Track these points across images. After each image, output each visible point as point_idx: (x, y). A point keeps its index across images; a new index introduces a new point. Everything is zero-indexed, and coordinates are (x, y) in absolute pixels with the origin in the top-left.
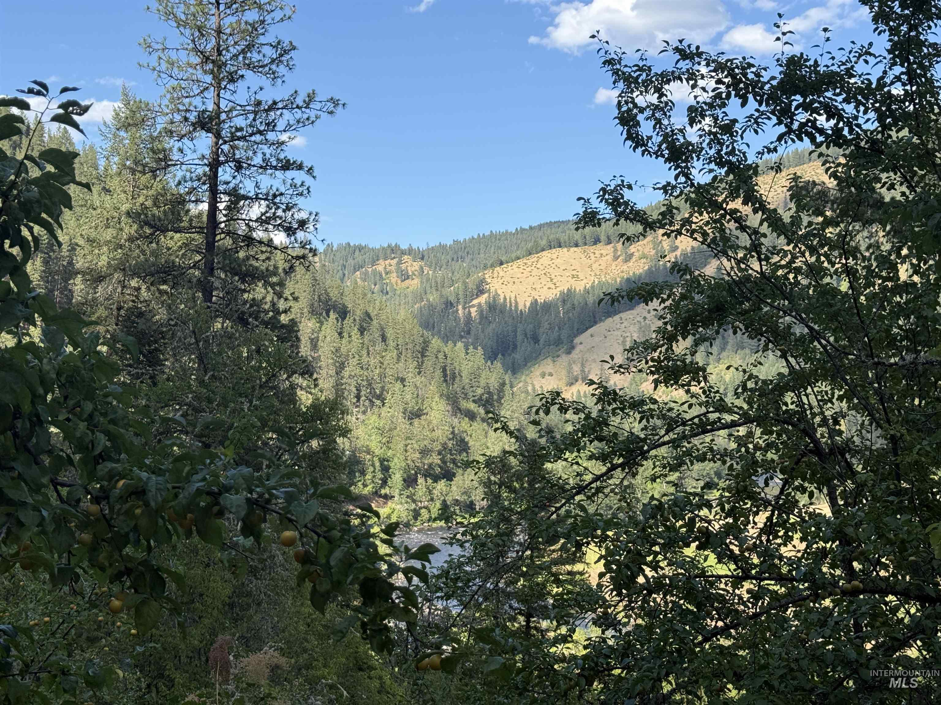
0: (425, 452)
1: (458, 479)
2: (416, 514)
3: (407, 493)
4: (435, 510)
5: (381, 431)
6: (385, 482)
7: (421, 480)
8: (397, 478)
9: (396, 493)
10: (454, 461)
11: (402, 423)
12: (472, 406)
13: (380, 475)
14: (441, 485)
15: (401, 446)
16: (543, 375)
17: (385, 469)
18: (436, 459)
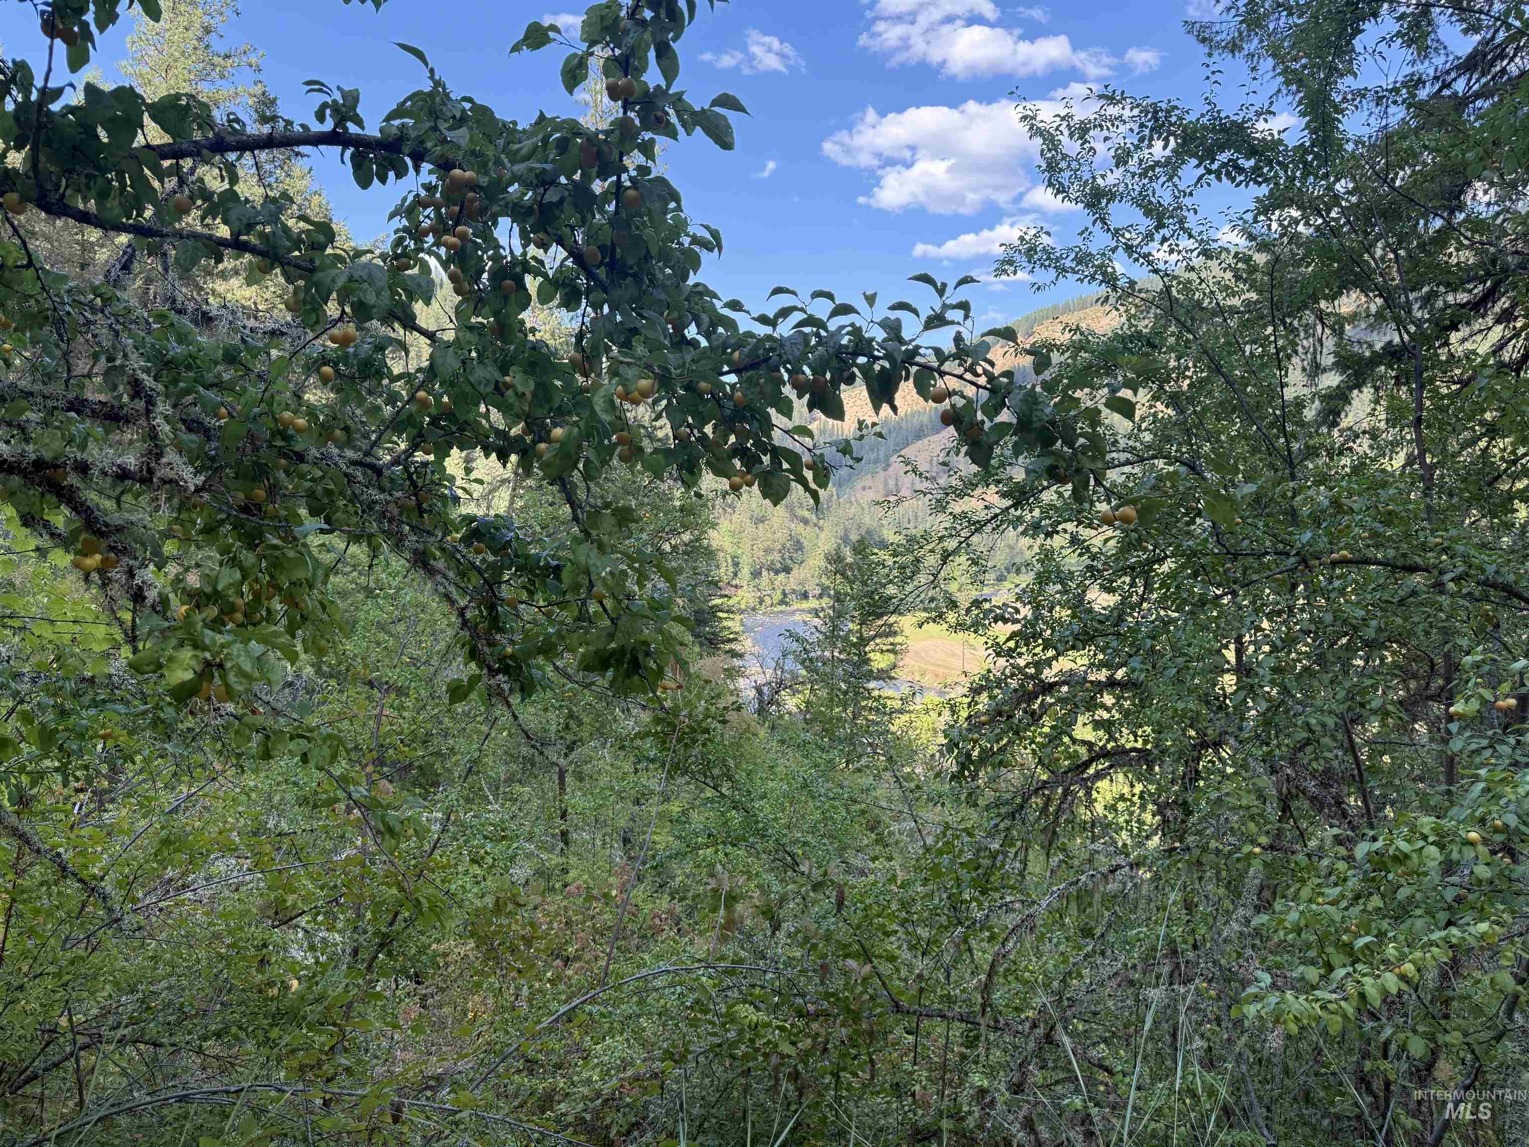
0: (767, 551)
1: (795, 573)
2: (761, 601)
3: (752, 584)
4: (778, 596)
5: (733, 533)
6: (735, 574)
7: (765, 573)
8: (745, 572)
9: (745, 584)
10: (791, 558)
11: (749, 527)
12: (806, 514)
13: (731, 569)
14: (782, 577)
15: (748, 545)
16: (864, 488)
17: (736, 564)
18: (777, 557)
